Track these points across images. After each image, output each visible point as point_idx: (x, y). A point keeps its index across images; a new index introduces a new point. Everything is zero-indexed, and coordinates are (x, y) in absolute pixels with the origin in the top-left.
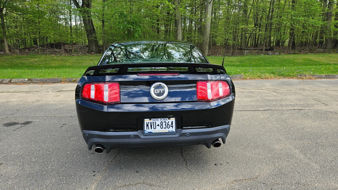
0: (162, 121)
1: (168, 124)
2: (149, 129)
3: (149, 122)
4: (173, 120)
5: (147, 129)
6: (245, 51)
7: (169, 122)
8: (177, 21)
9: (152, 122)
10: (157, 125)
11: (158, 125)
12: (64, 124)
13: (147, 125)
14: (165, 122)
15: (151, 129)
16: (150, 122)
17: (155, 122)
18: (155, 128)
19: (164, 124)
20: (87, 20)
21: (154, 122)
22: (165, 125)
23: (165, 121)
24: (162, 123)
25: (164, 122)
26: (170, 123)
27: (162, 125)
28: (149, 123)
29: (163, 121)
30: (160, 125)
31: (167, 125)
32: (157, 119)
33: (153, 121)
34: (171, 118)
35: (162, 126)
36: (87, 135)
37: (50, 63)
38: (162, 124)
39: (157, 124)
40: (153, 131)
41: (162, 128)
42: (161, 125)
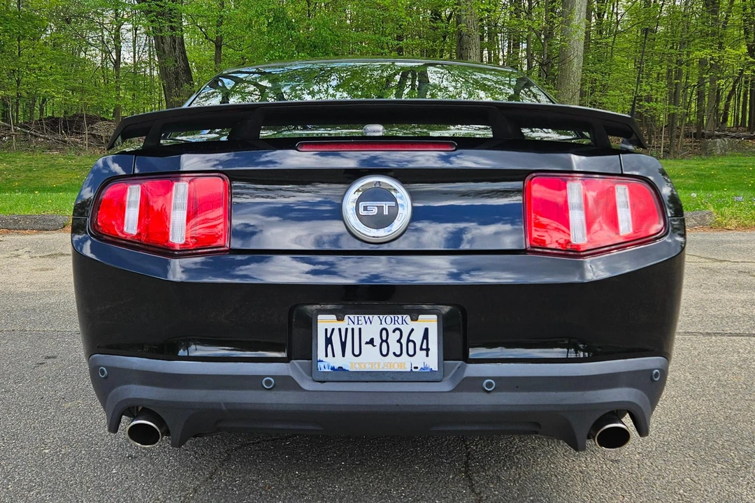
0: (384, 326)
1: (409, 341)
2: (334, 356)
3: (333, 329)
4: (430, 322)
5: (327, 356)
6: (716, 142)
7: (412, 330)
8: (465, 38)
9: (347, 329)
10: (367, 343)
11: (371, 342)
12: (49, 358)
13: (329, 341)
14: (398, 332)
15: (344, 356)
16: (340, 330)
17: (360, 329)
18: (357, 352)
19: (394, 337)
20: (169, 40)
21: (353, 329)
22: (399, 341)
23: (397, 326)
24: (384, 332)
25: (394, 331)
26: (417, 337)
27: (386, 341)
28: (336, 332)
29: (390, 328)
30: (377, 341)
31: (404, 341)
32: (367, 316)
33: (352, 326)
34: (421, 317)
35: (384, 345)
36: (103, 372)
37: (41, 178)
38: (384, 338)
39: (365, 339)
40: (349, 363)
41: (384, 352)
42: (382, 341)
